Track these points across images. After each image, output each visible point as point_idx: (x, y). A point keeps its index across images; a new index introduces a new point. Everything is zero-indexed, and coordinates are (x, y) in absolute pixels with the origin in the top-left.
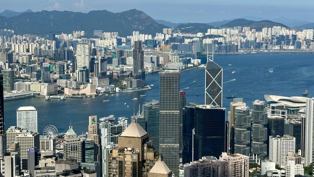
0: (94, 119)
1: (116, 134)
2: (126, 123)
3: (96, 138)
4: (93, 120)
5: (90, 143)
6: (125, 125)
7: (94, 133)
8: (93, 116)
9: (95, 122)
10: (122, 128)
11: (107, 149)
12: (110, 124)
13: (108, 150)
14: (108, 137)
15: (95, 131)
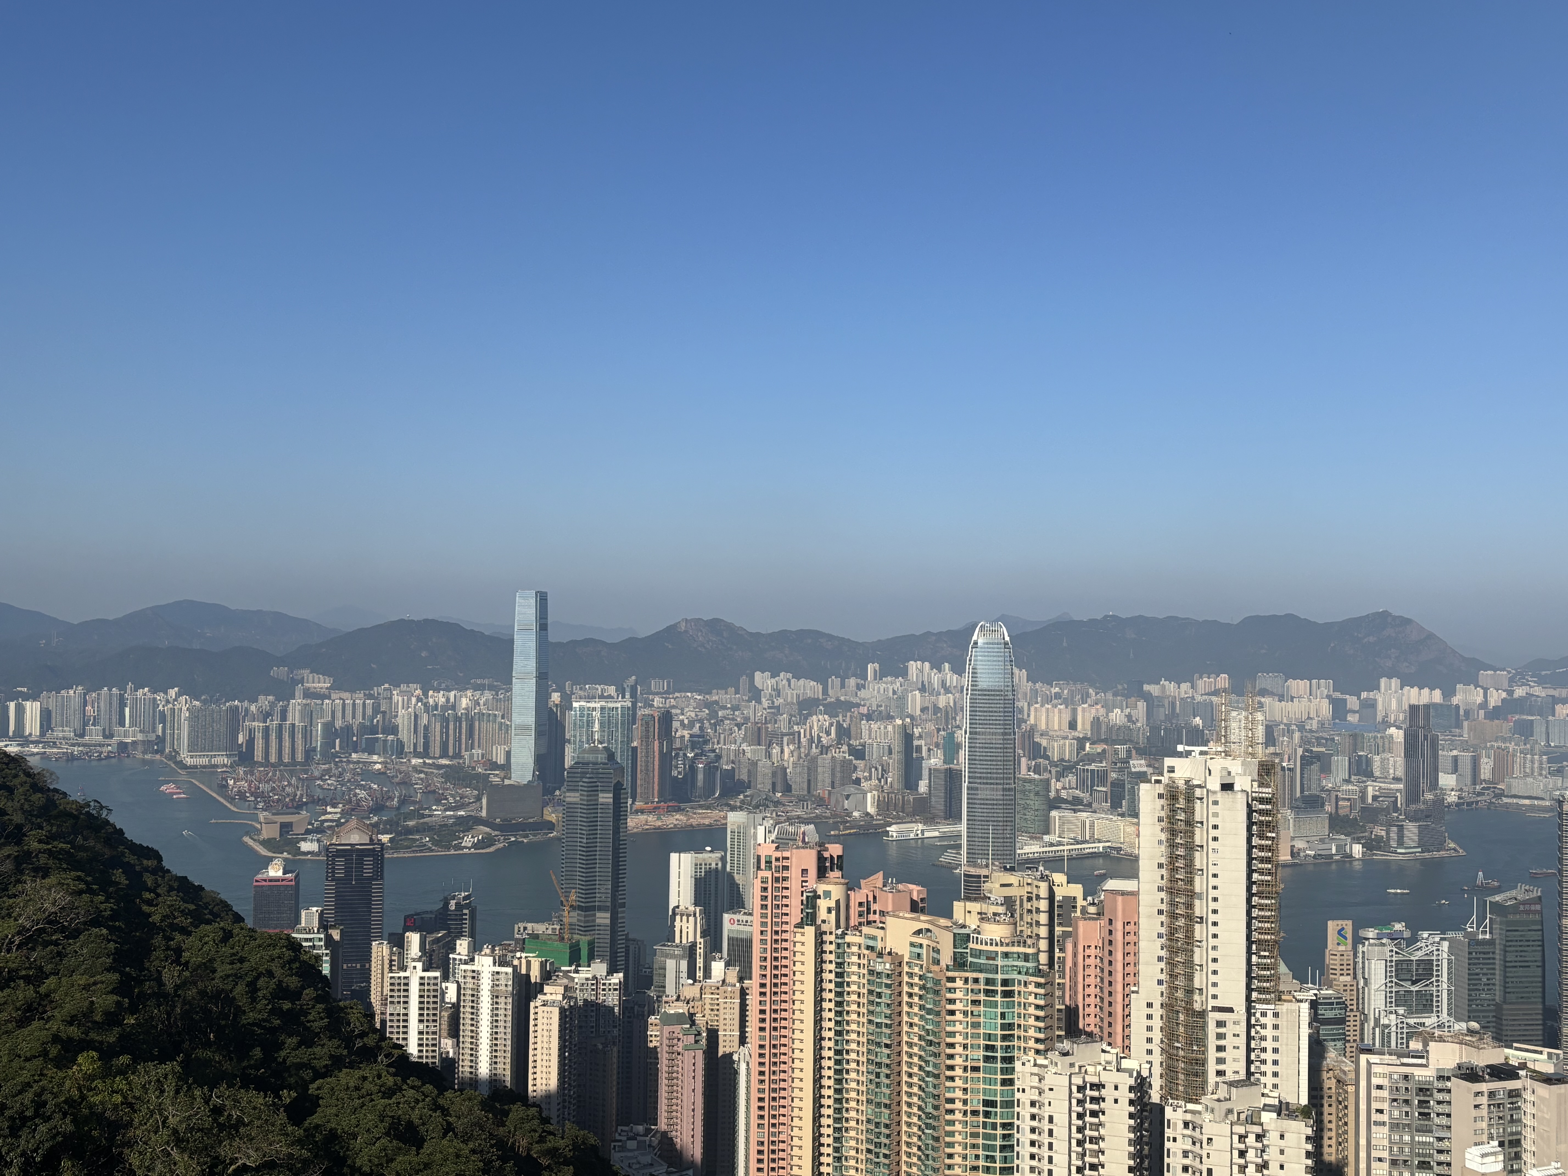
0: (1343, 929)
1: (1414, 983)
2: (1446, 950)
3: (1348, 988)
4: (1340, 932)
5: (1332, 1004)
6: (1440, 958)
7: (1342, 972)
8: (1340, 922)
9: (1346, 938)
10: (1432, 964)
11: (1388, 1026)
12: (1395, 949)
13: (1386, 1031)
14: (1388, 990)
15: (1345, 967)
